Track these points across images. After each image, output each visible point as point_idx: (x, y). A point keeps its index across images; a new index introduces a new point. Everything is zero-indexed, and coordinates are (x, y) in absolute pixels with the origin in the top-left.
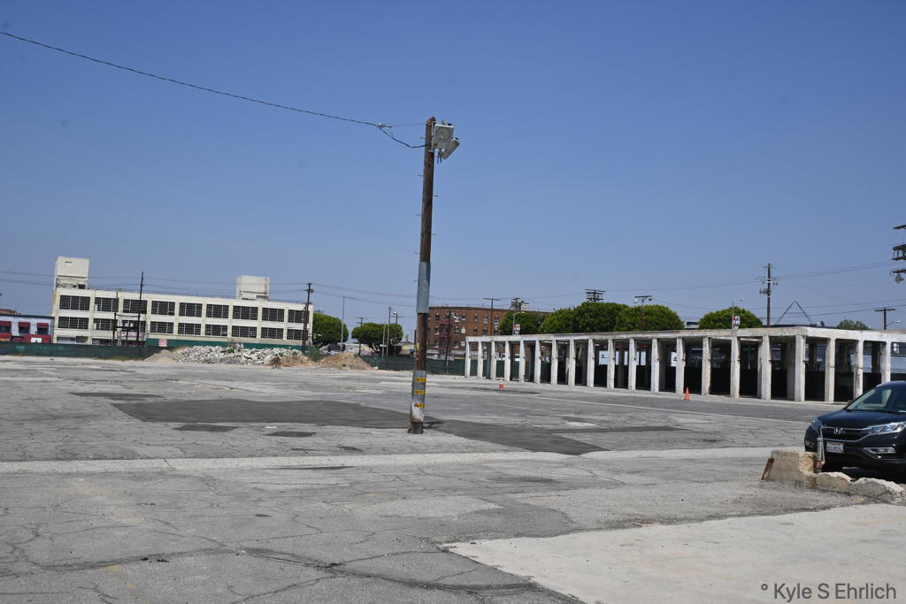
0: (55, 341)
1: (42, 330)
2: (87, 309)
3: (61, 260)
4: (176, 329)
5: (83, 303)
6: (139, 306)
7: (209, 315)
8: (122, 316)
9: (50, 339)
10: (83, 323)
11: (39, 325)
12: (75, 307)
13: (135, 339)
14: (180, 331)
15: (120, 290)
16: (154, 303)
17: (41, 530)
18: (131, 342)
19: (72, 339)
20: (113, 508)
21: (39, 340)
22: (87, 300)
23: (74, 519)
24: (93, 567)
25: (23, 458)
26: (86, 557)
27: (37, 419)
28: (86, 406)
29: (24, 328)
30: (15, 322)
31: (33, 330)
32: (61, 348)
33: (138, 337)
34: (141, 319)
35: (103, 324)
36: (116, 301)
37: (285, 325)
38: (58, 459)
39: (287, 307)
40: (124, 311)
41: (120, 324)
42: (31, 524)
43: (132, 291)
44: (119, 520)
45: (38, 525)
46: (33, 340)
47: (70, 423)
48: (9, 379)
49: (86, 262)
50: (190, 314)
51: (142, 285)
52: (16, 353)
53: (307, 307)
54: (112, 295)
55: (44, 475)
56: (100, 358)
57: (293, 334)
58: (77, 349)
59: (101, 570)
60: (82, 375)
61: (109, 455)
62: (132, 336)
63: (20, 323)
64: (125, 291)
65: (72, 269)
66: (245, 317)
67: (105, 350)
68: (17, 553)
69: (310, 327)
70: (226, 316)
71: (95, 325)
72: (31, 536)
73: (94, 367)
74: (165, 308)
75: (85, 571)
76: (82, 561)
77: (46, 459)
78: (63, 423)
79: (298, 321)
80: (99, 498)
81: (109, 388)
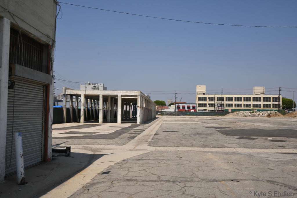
0: (197, 111)
1: (194, 108)
2: (206, 101)
3: (198, 86)
4: (234, 106)
5: (204, 99)
6: (221, 99)
7: (244, 101)
8: (216, 102)
9: (196, 110)
10: (205, 105)
11: (193, 106)
12: (202, 100)
13: (221, 109)
14: (235, 106)
15: (215, 94)
16: (226, 98)
17: (200, 168)
18: (220, 111)
19: (202, 110)
20: (220, 163)
21: (193, 111)
22: (206, 98)
23: (209, 166)
24: (216, 181)
25: (192, 146)
26: (214, 178)
27: (195, 135)
28: (209, 131)
29: (189, 107)
30: (186, 105)
31: (191, 108)
32: (199, 113)
33: (222, 109)
34: (223, 103)
35: (211, 105)
36: (214, 98)
37: (271, 103)
38: (202, 147)
39: (272, 96)
40: (217, 101)
41: (216, 105)
42: (197, 166)
43: (219, 94)
44: (223, 167)
45: (199, 167)
46: (191, 111)
47: (204, 136)
48: (186, 123)
49: (205, 86)
50: (238, 101)
51: (222, 92)
52: (187, 115)
53: (279, 96)
54: (213, 96)
55: (199, 152)
56: (211, 116)
57: (274, 106)
58: (204, 113)
59: (219, 182)
60: (206, 121)
61: (217, 146)
62: (220, 108)
63: (188, 106)
64: (217, 94)
65: (201, 88)
66: (257, 101)
67: (212, 113)
68: (194, 175)
69: (281, 103)
70: (250, 101)
71: (209, 106)
72: (197, 170)
73: (209, 119)
74: (230, 99)
75: (214, 182)
76: (213, 179)
77: (199, 147)
78: (202, 136)
79: (276, 101)
80: (216, 160)
81: (215, 125)
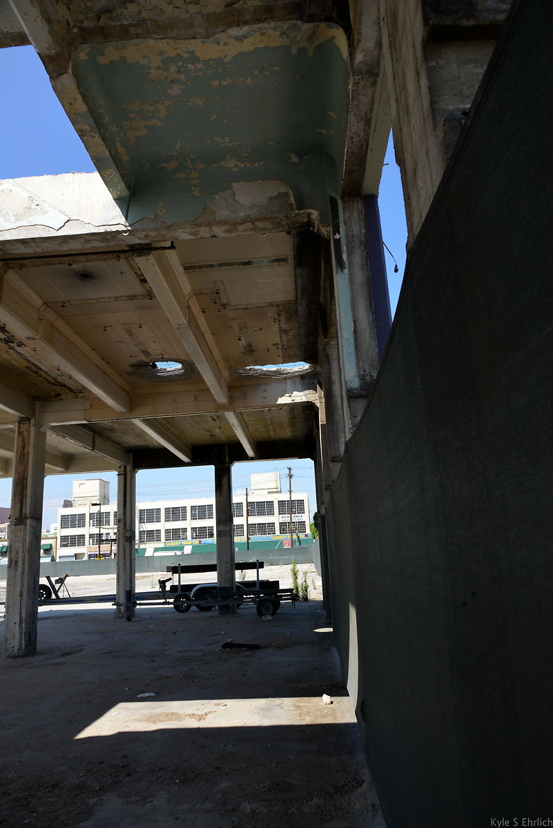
0: (58, 560)
2: (84, 525)
9: (53, 559)
12: (73, 526)
14: (168, 538)
16: (141, 512)
22: (83, 517)
39: (276, 498)
50: (176, 519)
71: (91, 540)
74: (151, 515)
79: (291, 512)
